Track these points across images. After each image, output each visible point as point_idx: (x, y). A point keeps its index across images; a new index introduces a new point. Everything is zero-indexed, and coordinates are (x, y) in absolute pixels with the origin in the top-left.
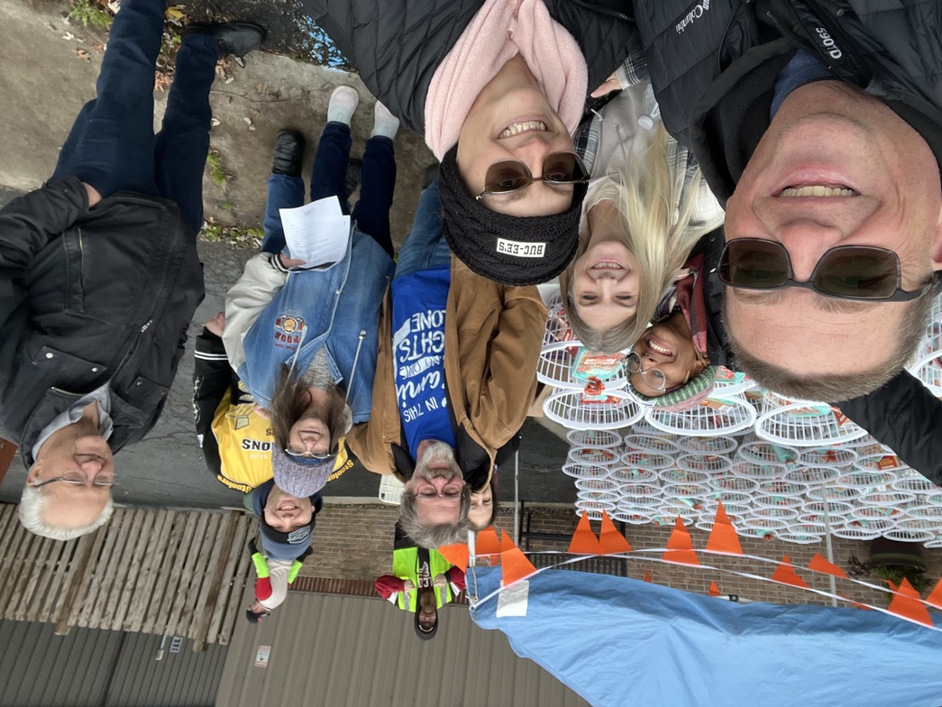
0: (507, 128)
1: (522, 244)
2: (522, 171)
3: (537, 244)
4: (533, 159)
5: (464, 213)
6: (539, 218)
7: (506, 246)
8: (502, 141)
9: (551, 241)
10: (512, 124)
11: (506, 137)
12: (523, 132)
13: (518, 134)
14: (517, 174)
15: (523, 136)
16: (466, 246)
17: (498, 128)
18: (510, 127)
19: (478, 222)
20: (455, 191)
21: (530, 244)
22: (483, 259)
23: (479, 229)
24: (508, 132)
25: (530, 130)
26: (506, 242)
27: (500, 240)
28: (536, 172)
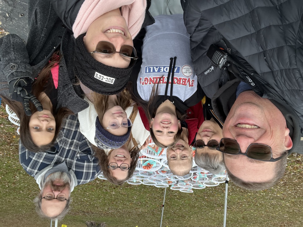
0: (109, 30)
1: (105, 77)
2: (112, 48)
3: (112, 78)
4: (118, 44)
5: (83, 59)
6: (114, 68)
7: (98, 76)
8: (106, 34)
9: (117, 78)
10: (112, 28)
11: (108, 33)
12: (115, 33)
13: (113, 33)
15: (115, 34)
16: (81, 73)
17: (105, 28)
18: (110, 29)
19: (89, 63)
20: (81, 49)
21: (109, 78)
22: (88, 79)
23: (89, 66)
24: (109, 31)
25: (118, 33)
26: (99, 74)
27: (96, 73)
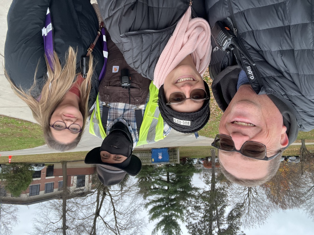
0: (179, 80)
4: (186, 91)
9: (192, 121)
14: (181, 96)
17: (175, 80)
26: (176, 120)
27: (174, 118)
28: (188, 96)
